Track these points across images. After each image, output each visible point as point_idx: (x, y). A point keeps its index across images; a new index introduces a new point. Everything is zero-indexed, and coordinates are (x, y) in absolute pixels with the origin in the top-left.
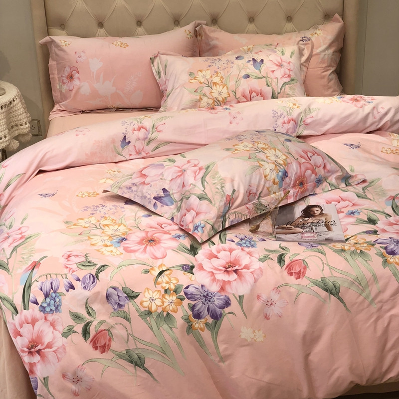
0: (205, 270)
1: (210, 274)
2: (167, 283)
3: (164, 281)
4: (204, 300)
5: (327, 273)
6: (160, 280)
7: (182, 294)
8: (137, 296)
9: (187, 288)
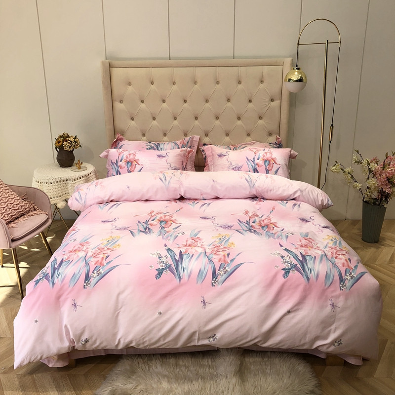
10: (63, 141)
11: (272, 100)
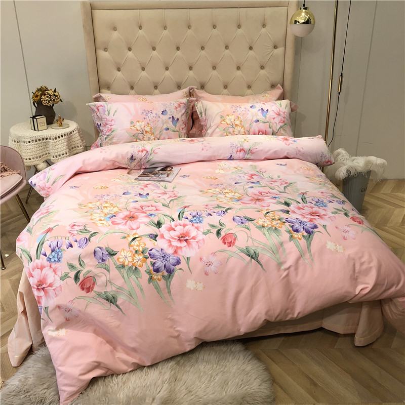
0: (165, 238)
1: (168, 241)
2: (138, 246)
3: (136, 245)
4: (162, 259)
5: (250, 244)
6: (132, 243)
7: (147, 254)
8: (116, 254)
9: (151, 250)
10: (41, 95)
11: (275, 47)
